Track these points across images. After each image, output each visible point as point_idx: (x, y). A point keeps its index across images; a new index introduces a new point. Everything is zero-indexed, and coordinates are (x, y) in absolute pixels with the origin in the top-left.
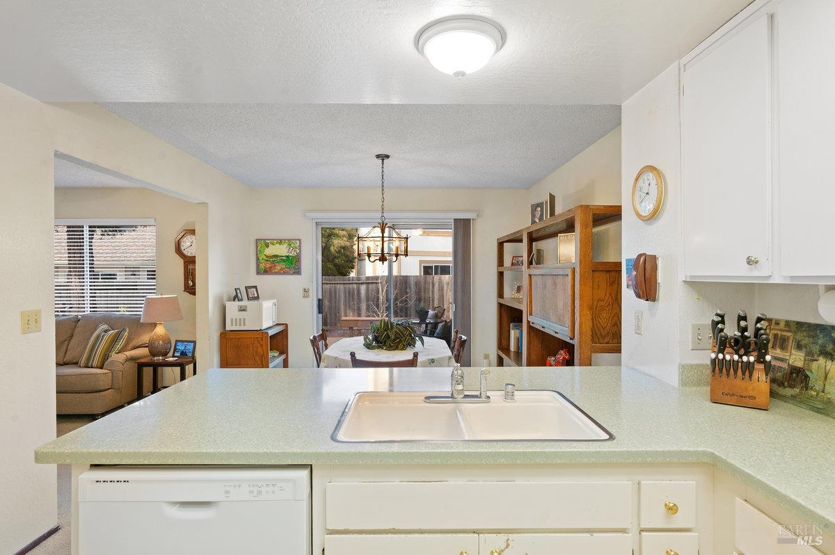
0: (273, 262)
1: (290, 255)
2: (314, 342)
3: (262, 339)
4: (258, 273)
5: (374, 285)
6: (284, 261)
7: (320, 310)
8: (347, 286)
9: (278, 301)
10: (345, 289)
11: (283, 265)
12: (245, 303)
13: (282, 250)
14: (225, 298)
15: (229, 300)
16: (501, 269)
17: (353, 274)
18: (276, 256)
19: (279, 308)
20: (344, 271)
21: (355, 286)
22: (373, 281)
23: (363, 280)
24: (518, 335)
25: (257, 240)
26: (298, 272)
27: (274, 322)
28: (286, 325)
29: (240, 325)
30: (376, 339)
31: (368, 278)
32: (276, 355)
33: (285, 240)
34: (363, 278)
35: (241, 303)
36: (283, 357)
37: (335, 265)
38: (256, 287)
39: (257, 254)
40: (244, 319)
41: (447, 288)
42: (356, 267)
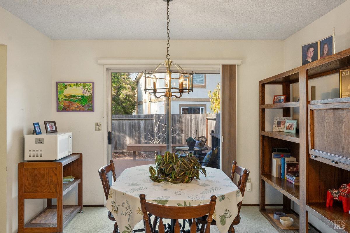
0: (70, 102)
1: (85, 95)
2: (102, 174)
3: (56, 169)
4: (58, 110)
5: (150, 121)
6: (80, 100)
7: (110, 142)
8: (131, 121)
9: (73, 134)
10: (130, 124)
11: (79, 103)
12: (44, 136)
13: (78, 91)
14: (25, 132)
15: (29, 133)
16: (264, 107)
17: (134, 114)
18: (73, 96)
19: (75, 140)
20: (128, 111)
21: (137, 121)
22: (149, 117)
23: (142, 117)
24: (280, 163)
25: (57, 83)
26: (91, 109)
27: (69, 152)
28: (81, 154)
29: (37, 156)
30: (161, 171)
31: (145, 116)
32: (71, 180)
33: (81, 83)
34: (142, 115)
35: (39, 136)
36: (78, 182)
37: (123, 107)
38: (54, 122)
39: (57, 95)
40: (41, 151)
41: (201, 123)
42: (137, 109)
